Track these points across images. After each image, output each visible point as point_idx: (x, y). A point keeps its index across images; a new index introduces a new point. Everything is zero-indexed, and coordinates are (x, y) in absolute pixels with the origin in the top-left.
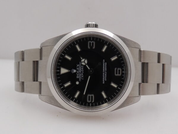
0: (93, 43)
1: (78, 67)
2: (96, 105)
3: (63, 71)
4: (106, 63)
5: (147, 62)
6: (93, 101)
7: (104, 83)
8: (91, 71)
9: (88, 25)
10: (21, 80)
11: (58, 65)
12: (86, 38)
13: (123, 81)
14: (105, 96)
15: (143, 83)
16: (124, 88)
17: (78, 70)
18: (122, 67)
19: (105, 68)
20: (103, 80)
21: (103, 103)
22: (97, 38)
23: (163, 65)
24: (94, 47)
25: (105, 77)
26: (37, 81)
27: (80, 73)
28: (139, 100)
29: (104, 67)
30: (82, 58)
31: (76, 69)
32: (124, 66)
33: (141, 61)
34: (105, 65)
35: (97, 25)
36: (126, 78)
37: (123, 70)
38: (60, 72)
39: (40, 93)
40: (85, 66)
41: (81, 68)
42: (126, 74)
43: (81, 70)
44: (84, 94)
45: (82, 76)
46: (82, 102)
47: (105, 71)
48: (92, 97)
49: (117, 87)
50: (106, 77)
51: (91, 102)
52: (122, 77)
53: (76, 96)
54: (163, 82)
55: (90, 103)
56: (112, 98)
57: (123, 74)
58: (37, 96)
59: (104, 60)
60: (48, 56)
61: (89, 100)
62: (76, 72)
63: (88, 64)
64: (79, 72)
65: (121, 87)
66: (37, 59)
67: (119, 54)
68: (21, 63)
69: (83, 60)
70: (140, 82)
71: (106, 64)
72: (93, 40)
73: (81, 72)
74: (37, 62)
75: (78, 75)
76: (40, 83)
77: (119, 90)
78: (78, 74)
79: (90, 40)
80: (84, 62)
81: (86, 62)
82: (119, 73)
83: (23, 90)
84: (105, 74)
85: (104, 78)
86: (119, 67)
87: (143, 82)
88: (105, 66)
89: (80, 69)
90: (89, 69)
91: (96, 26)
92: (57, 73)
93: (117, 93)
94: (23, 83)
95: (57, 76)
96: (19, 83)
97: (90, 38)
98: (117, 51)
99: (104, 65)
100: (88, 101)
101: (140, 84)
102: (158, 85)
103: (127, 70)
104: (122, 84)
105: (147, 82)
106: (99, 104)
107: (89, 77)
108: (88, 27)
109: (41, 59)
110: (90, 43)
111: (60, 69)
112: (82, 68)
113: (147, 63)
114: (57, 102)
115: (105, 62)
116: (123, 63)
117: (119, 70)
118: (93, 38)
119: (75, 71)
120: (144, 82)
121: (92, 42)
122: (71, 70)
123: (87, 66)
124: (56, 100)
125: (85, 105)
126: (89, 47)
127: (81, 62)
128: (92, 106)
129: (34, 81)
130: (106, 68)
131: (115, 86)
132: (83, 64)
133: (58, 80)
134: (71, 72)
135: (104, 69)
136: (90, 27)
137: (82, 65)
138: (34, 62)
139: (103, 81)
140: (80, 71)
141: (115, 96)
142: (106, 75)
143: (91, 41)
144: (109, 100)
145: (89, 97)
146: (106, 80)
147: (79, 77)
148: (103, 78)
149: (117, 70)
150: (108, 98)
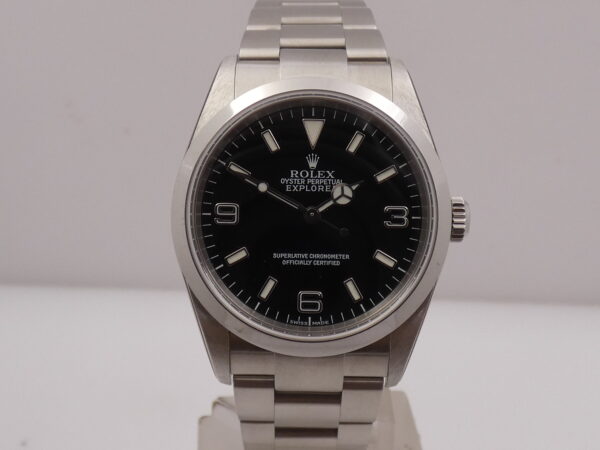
0: (402, 221)
1: (327, 175)
2: (205, 231)
3: (314, 129)
4: (338, 263)
6: (218, 222)
7: (275, 255)
8: (312, 214)
9: (462, 205)
11: (330, 111)
12: (418, 201)
13: (282, 319)
14: (233, 259)
17: (315, 174)
19: (321, 259)
20: (285, 255)
21: (210, 253)
22: (417, 235)
24: (388, 224)
25: (295, 259)
27: (306, 182)
29: (325, 256)
30: (354, 187)
31: (319, 167)
32: (330, 323)
34: (333, 259)
38: (309, 116)
41: (322, 184)
43: (317, 185)
45: (298, 188)
47: (313, 259)
48: (231, 218)
49: (261, 300)
50: (294, 262)
51: (214, 215)
52: (295, 315)
53: (233, 167)
55: (212, 211)
56: (227, 282)
59: (348, 256)
61: (223, 209)
62: (309, 170)
63: (336, 207)
64: (309, 177)
65: (261, 310)
67: (368, 307)
69: (348, 191)
71: (334, 263)
72: (412, 223)
73: (310, 185)
75: (299, 175)
76: (276, 60)
77: (252, 305)
78: (304, 174)
79: (412, 213)
80: (343, 195)
81: (343, 201)
82: (305, 306)
84: (302, 259)
85: (289, 258)
86: (325, 306)
88: (327, 260)
89: (318, 182)
90: (321, 209)
92: (308, 110)
93: (243, 298)
95: (297, 110)
97: (419, 212)
98: (378, 300)
99: (333, 256)
100: (218, 206)
104: (271, 316)
106: (207, 242)
108: (453, 205)
109: (351, 61)
110: (401, 212)
111: (318, 117)
115: (341, 260)
116: (338, 320)
117: (315, 306)
118: (419, 223)
119: (313, 164)
121: (406, 220)
122: (315, 152)
123: (331, 203)
125: (205, 197)
126: (388, 209)
127: (341, 185)
128: (204, 220)
130: (322, 263)
131: (265, 294)
132: (337, 192)
133: (286, 112)
134: (311, 152)
135: (318, 256)
136: (454, 211)
139: (281, 255)
141: (234, 291)
142: (301, 262)
143: (409, 217)
144: (221, 273)
145: (231, 209)
146: (284, 262)
147: (294, 177)
148: (290, 255)
149: (315, 297)
150: (227, 268)
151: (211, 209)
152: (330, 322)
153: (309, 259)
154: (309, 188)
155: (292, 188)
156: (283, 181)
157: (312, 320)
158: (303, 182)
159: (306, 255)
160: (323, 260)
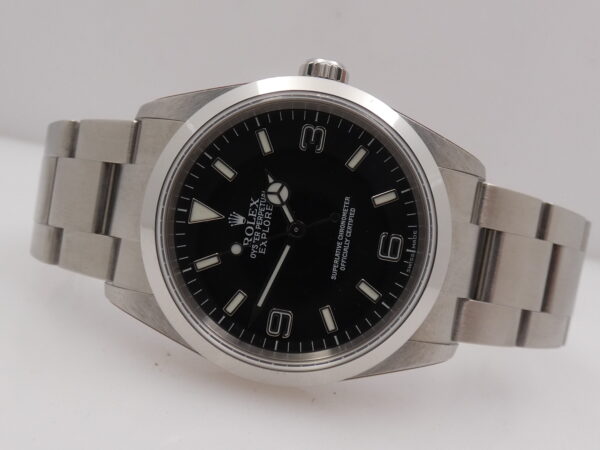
0: (318, 134)
1: (254, 207)
2: (295, 350)
3: (201, 213)
4: (353, 210)
5: (500, 230)
6: (287, 335)
7: (334, 277)
8: (296, 230)
9: (311, 66)
10: (54, 222)
11: (185, 191)
12: (299, 112)
13: (404, 281)
14: (331, 325)
15: (475, 298)
16: (402, 305)
17: (251, 219)
18: (407, 234)
19: (346, 228)
20: (335, 267)
21: (319, 347)
22: (336, 119)
23: (556, 248)
24: (320, 149)
25: (341, 256)
26: (107, 233)
27: (259, 231)
28: (450, 355)
29: (343, 223)
30: (271, 180)
31: (245, 214)
32: (417, 229)
33: (478, 223)
34: (348, 215)
35: (345, 72)
36: (416, 272)
37: (408, 244)
38: (187, 216)
39: (111, 276)
40: (277, 210)
41: (264, 213)
42: (419, 260)
43: (264, 219)
44: (260, 304)
45: (264, 240)
46: (248, 331)
47: (345, 236)
48: (286, 319)
49: (380, 300)
50: (345, 257)
51: (279, 338)
52: (401, 265)
53: (231, 308)
54: (545, 307)
55: (274, 339)
56: (354, 335)
57: (406, 256)
58: (99, 284)
59: (347, 199)
60: (157, 152)
61: (274, 328)
62: (246, 225)
63: (289, 203)
64: (254, 226)
65: (392, 302)
66: (120, 158)
67: (405, 184)
68: (65, 161)
69: (275, 187)
70: (464, 293)
71: (352, 215)
72: (321, 123)
73: (262, 227)
74: (118, 167)
75: (249, 238)
76: (117, 242)
77: (384, 312)
78: (250, 231)
79: (311, 121)
80: (278, 194)
81: (285, 194)
82: (394, 253)
83: (54, 257)
84: (342, 249)
85: (339, 262)
86: (397, 232)
87: (474, 295)
88: (347, 221)
89: (261, 218)
90: (291, 220)
91: (340, 75)
92: (178, 216)
93: (375, 320)
94: (59, 233)
95: (178, 228)
96: (45, 230)
97: (311, 113)
98: (400, 173)
99: (344, 215)
100: (269, 331)
101: (461, 302)
102: (526, 315)
103: (421, 246)
104: (399, 292)
105: (487, 299)
106: (307, 349)
107: (287, 248)
108: (309, 74)
109: (132, 160)
110: (309, 132)
111: (189, 206)
112: (268, 216)
113: (499, 233)
114: (162, 316)
115: (350, 206)
116: (415, 220)
117: (396, 243)
118: (324, 115)
119: (240, 220)
120: (478, 297)
121: (318, 128)
122: (227, 216)
123: (285, 208)
124: (159, 309)
125: (258, 344)
126: (302, 146)
127: (267, 193)
128: (282, 349)
129: (98, 230)
130: (349, 228)
131: (373, 295)
132: (274, 200)
133: (178, 241)
134: (226, 220)
135: (341, 231)
136: (316, 75)
137: (269, 203)
138: (107, 166)
139: (334, 270)
140: (258, 224)
141: (365, 328)
142: (345, 250)
143: (315, 125)
144: (343, 340)
145: (276, 318)
146: (343, 268)
147: (251, 243)
148: (336, 261)
149: (387, 241)
150: (339, 332)
151: (272, 340)
152: (415, 229)
153: (344, 240)
154: (266, 228)
155: (263, 247)
156: (253, 256)
157: (410, 248)
158: (258, 234)
159: (339, 244)
160: (346, 226)
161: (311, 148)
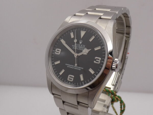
0: (98, 62)
1: (83, 46)
2: (52, 55)
3: (83, 33)
4: (80, 70)
7: (66, 64)
11: (88, 30)
13: (63, 81)
14: (56, 63)
17: (81, 45)
18: (73, 82)
21: (52, 60)
24: (95, 62)
31: (82, 44)
37: (71, 82)
38: (83, 30)
41: (82, 48)
42: (68, 85)
49: (60, 75)
51: (55, 52)
52: (67, 80)
55: (55, 50)
56: (54, 69)
57: (69, 82)
59: (83, 68)
65: (59, 78)
67: (85, 83)
71: (79, 69)
77: (58, 76)
78: (78, 45)
79: (102, 60)
82: (69, 79)
84: (72, 67)
85: (69, 66)
86: (74, 80)
88: (78, 68)
93: (56, 74)
95: (80, 28)
99: (79, 67)
100: (57, 49)
104: (61, 79)
109: (100, 18)
112: (81, 49)
115: (81, 69)
117: (71, 79)
118: (103, 63)
119: (81, 43)
121: (100, 62)
122: (82, 40)
137: (83, 49)
139: (67, 65)
140: (79, 47)
141: (55, 71)
144: (53, 66)
146: (68, 67)
148: (69, 65)
150: (55, 65)
152: (74, 85)
156: (73, 46)
160: (77, 68)
161: (95, 60)
